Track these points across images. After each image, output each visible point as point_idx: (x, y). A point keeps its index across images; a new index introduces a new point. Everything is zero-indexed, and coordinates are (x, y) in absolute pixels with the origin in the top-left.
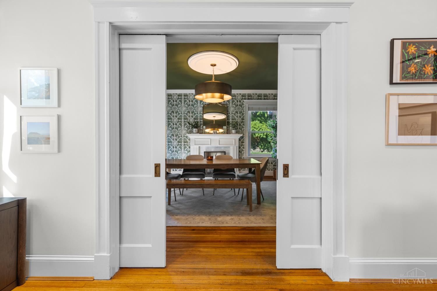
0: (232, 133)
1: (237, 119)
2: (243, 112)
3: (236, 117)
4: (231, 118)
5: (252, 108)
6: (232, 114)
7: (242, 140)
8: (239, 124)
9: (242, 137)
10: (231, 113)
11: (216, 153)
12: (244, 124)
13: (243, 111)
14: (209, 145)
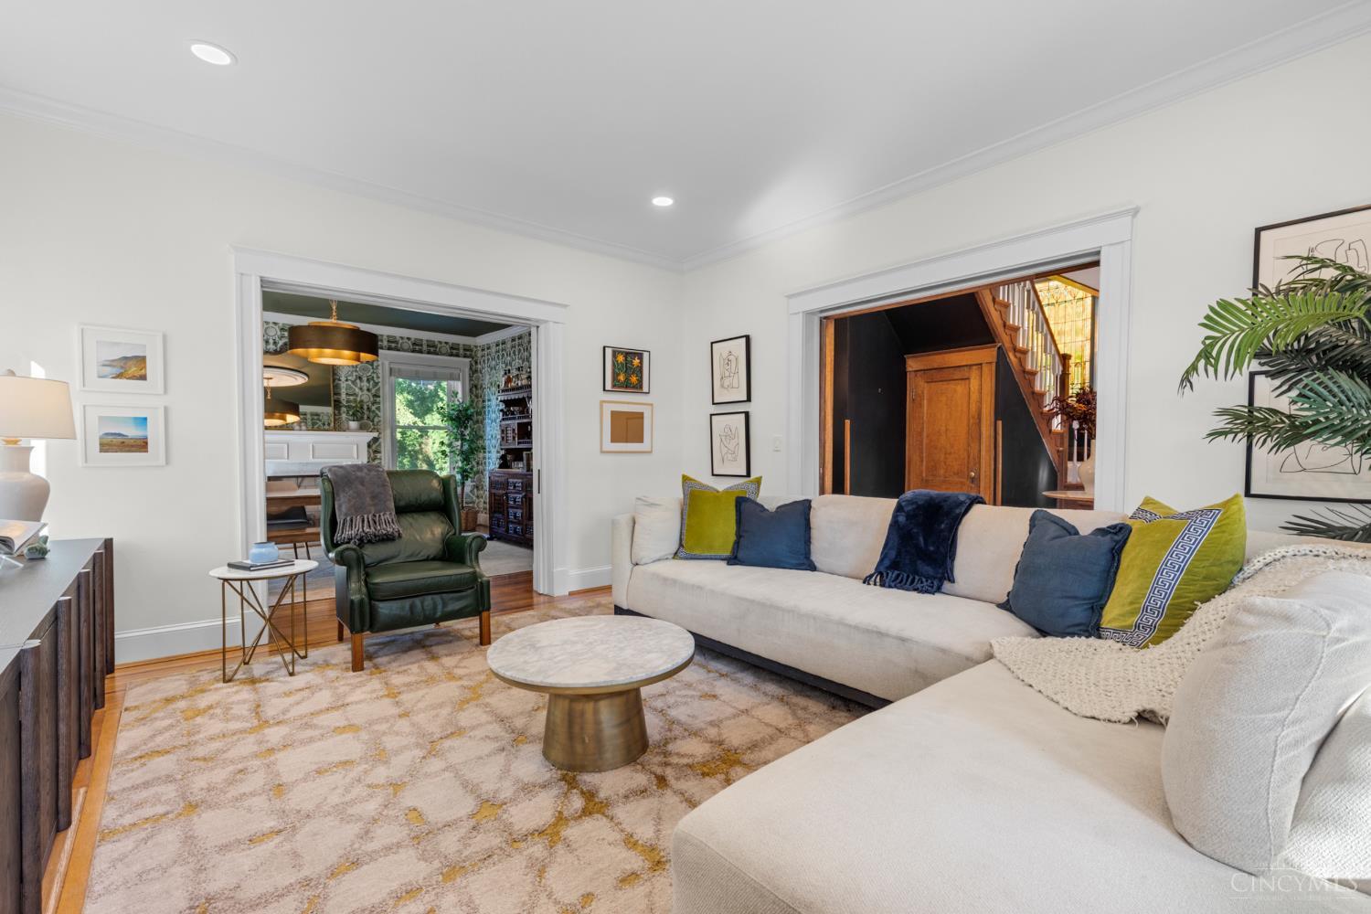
0: (348, 429)
1: (360, 393)
2: (375, 379)
3: (357, 390)
4: (343, 391)
5: (399, 370)
6: (347, 380)
7: (374, 447)
8: (365, 407)
9: (375, 440)
10: (343, 379)
11: (300, 479)
12: (378, 409)
13: (375, 376)
14: (284, 458)
